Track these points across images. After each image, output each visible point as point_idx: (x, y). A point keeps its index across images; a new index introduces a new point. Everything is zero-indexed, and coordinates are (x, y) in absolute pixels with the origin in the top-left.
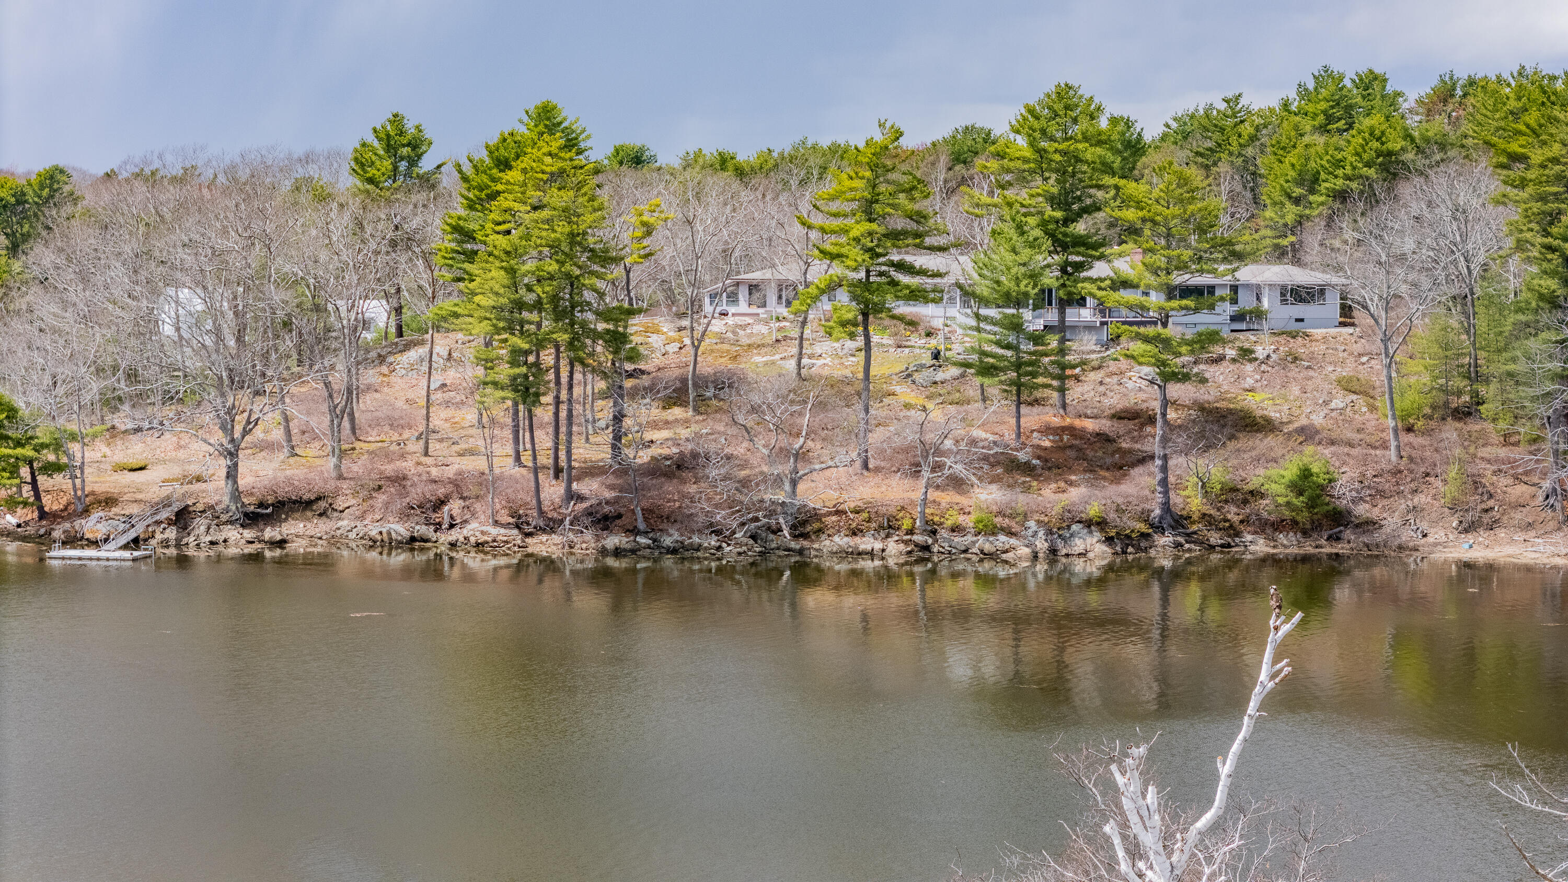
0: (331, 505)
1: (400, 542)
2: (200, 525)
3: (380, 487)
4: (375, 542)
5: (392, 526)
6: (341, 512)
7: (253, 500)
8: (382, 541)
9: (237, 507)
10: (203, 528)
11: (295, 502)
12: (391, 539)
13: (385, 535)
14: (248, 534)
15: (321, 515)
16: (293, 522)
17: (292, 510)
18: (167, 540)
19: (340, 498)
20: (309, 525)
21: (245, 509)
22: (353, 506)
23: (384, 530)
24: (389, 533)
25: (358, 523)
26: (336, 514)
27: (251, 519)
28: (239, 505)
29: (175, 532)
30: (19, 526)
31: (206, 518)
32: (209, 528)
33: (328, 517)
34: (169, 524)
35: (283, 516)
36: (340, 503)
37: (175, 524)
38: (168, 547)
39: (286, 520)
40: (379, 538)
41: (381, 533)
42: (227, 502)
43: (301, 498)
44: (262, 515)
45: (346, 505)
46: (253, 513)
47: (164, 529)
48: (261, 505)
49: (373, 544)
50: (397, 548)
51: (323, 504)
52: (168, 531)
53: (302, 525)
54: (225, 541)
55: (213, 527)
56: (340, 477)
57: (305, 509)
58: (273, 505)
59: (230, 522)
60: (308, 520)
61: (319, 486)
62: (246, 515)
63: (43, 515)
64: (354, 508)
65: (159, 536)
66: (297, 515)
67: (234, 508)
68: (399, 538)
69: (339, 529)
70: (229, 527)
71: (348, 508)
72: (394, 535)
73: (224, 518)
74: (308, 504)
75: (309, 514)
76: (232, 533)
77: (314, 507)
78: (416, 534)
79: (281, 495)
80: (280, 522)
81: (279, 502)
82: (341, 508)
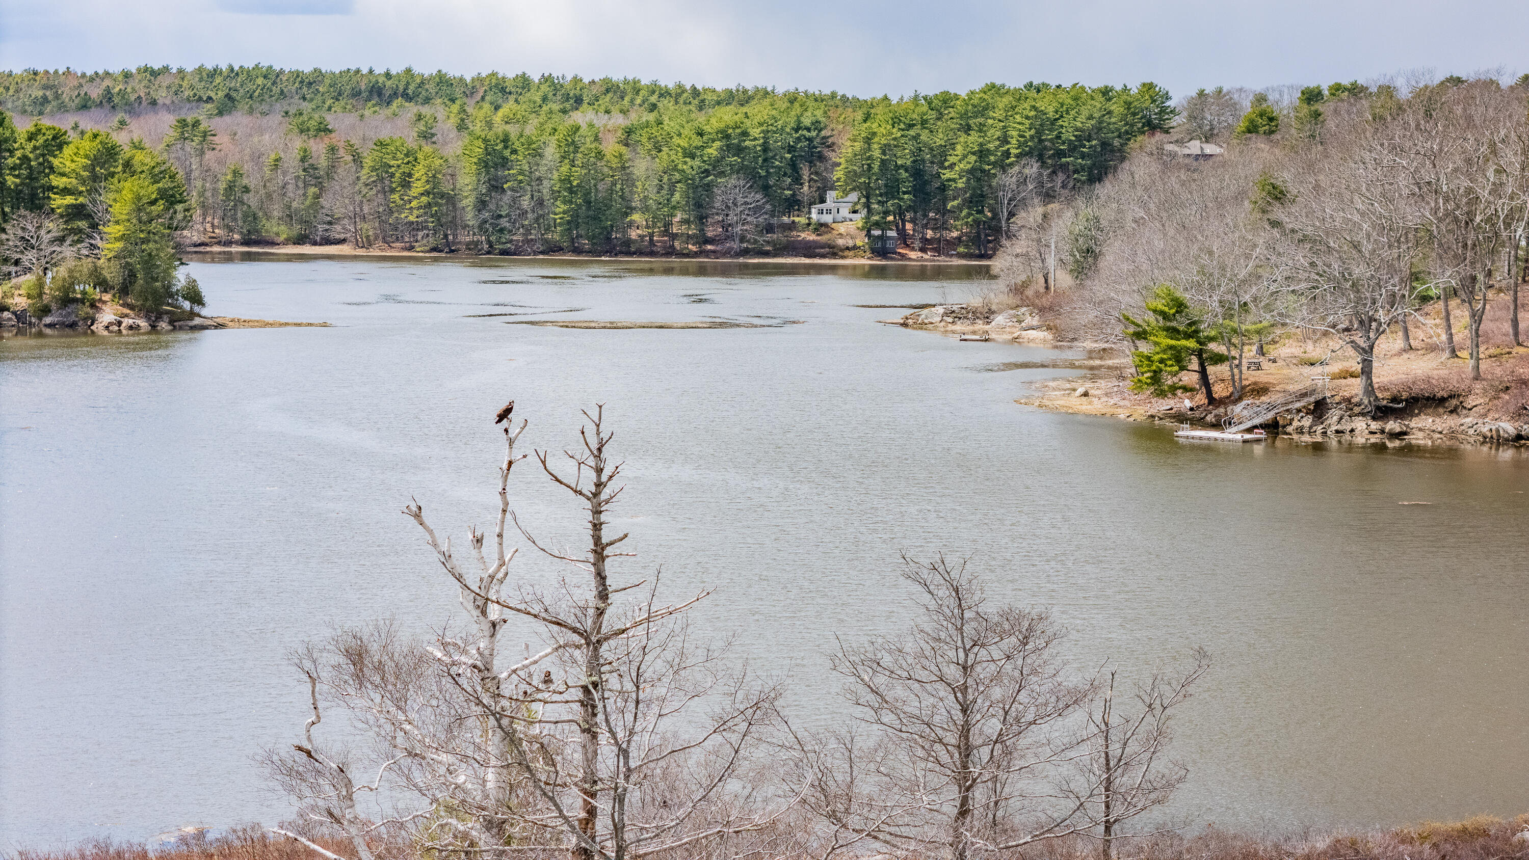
0: (1461, 403)
1: (1507, 440)
2: (1333, 418)
3: (1507, 388)
4: (1485, 437)
5: (1502, 424)
6: (1470, 409)
7: (1387, 395)
8: (1492, 437)
9: (1370, 401)
10: (1335, 418)
11: (1428, 399)
12: (1499, 436)
13: (1494, 432)
14: (1375, 426)
15: (1451, 412)
16: (1424, 417)
17: (1426, 406)
18: (1302, 427)
19: (1471, 397)
20: (1438, 420)
21: (1378, 403)
22: (1481, 404)
23: (1494, 428)
24: (1498, 431)
25: (1480, 421)
26: (1465, 412)
27: (1382, 412)
28: (1372, 399)
29: (1311, 420)
30: (1191, 409)
31: (1341, 409)
32: (1341, 419)
33: (1458, 414)
34: (1307, 413)
35: (1416, 411)
36: (1470, 402)
37: (1312, 413)
38: (1302, 433)
39: (1418, 415)
40: (1489, 434)
41: (1491, 430)
42: (1361, 397)
43: (1435, 395)
44: (1396, 409)
45: (1474, 404)
46: (1385, 406)
47: (1302, 417)
48: (1394, 399)
49: (1485, 440)
50: (1503, 445)
51: (1454, 402)
52: (1304, 419)
53: (1430, 420)
54: (1352, 431)
55: (1346, 418)
56: (1477, 378)
57: (1437, 406)
58: (1406, 400)
59: (1362, 414)
60: (1439, 416)
61: (1454, 384)
62: (1378, 408)
63: (1211, 400)
64: (1480, 407)
65: (1296, 424)
66: (1430, 411)
67: (1366, 402)
68: (1506, 436)
69: (1462, 425)
70: (1361, 418)
71: (1475, 406)
72: (1501, 432)
73: (1357, 410)
74: (1442, 401)
75: (1441, 410)
76: (1360, 424)
77: (1447, 405)
78: (1523, 433)
79: (1415, 391)
80: (1412, 416)
81: (1413, 398)
82: (1469, 407)
